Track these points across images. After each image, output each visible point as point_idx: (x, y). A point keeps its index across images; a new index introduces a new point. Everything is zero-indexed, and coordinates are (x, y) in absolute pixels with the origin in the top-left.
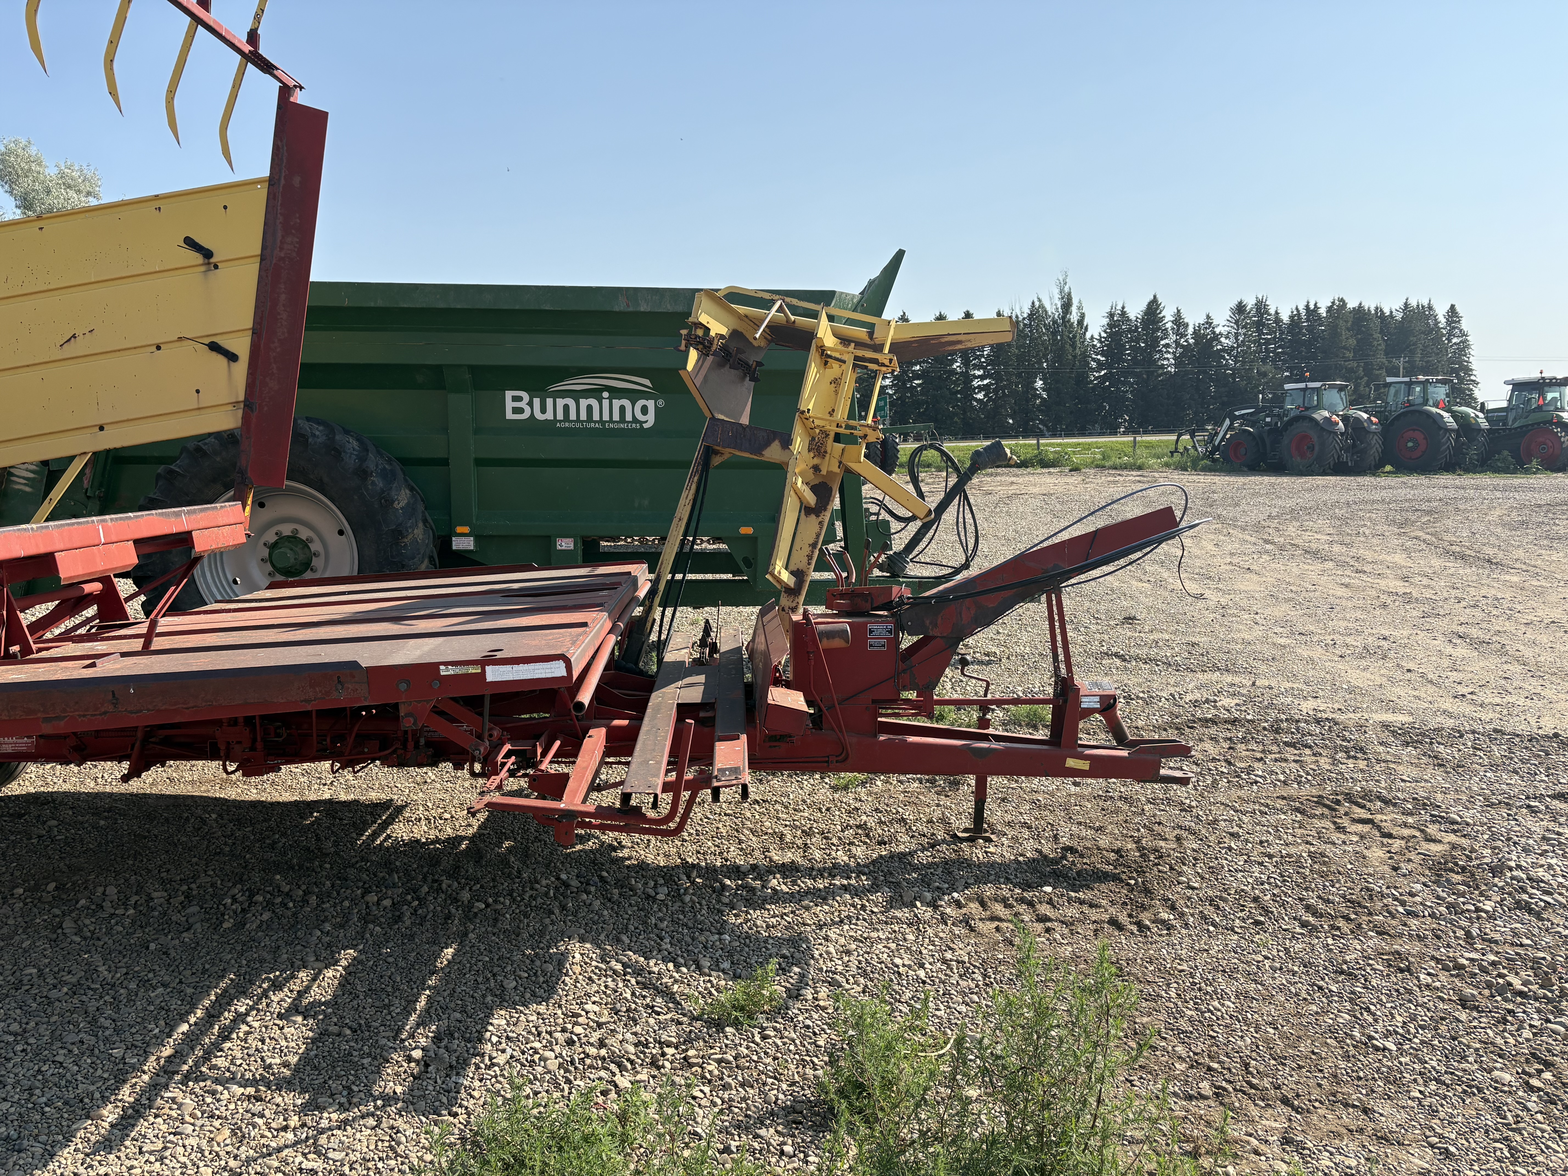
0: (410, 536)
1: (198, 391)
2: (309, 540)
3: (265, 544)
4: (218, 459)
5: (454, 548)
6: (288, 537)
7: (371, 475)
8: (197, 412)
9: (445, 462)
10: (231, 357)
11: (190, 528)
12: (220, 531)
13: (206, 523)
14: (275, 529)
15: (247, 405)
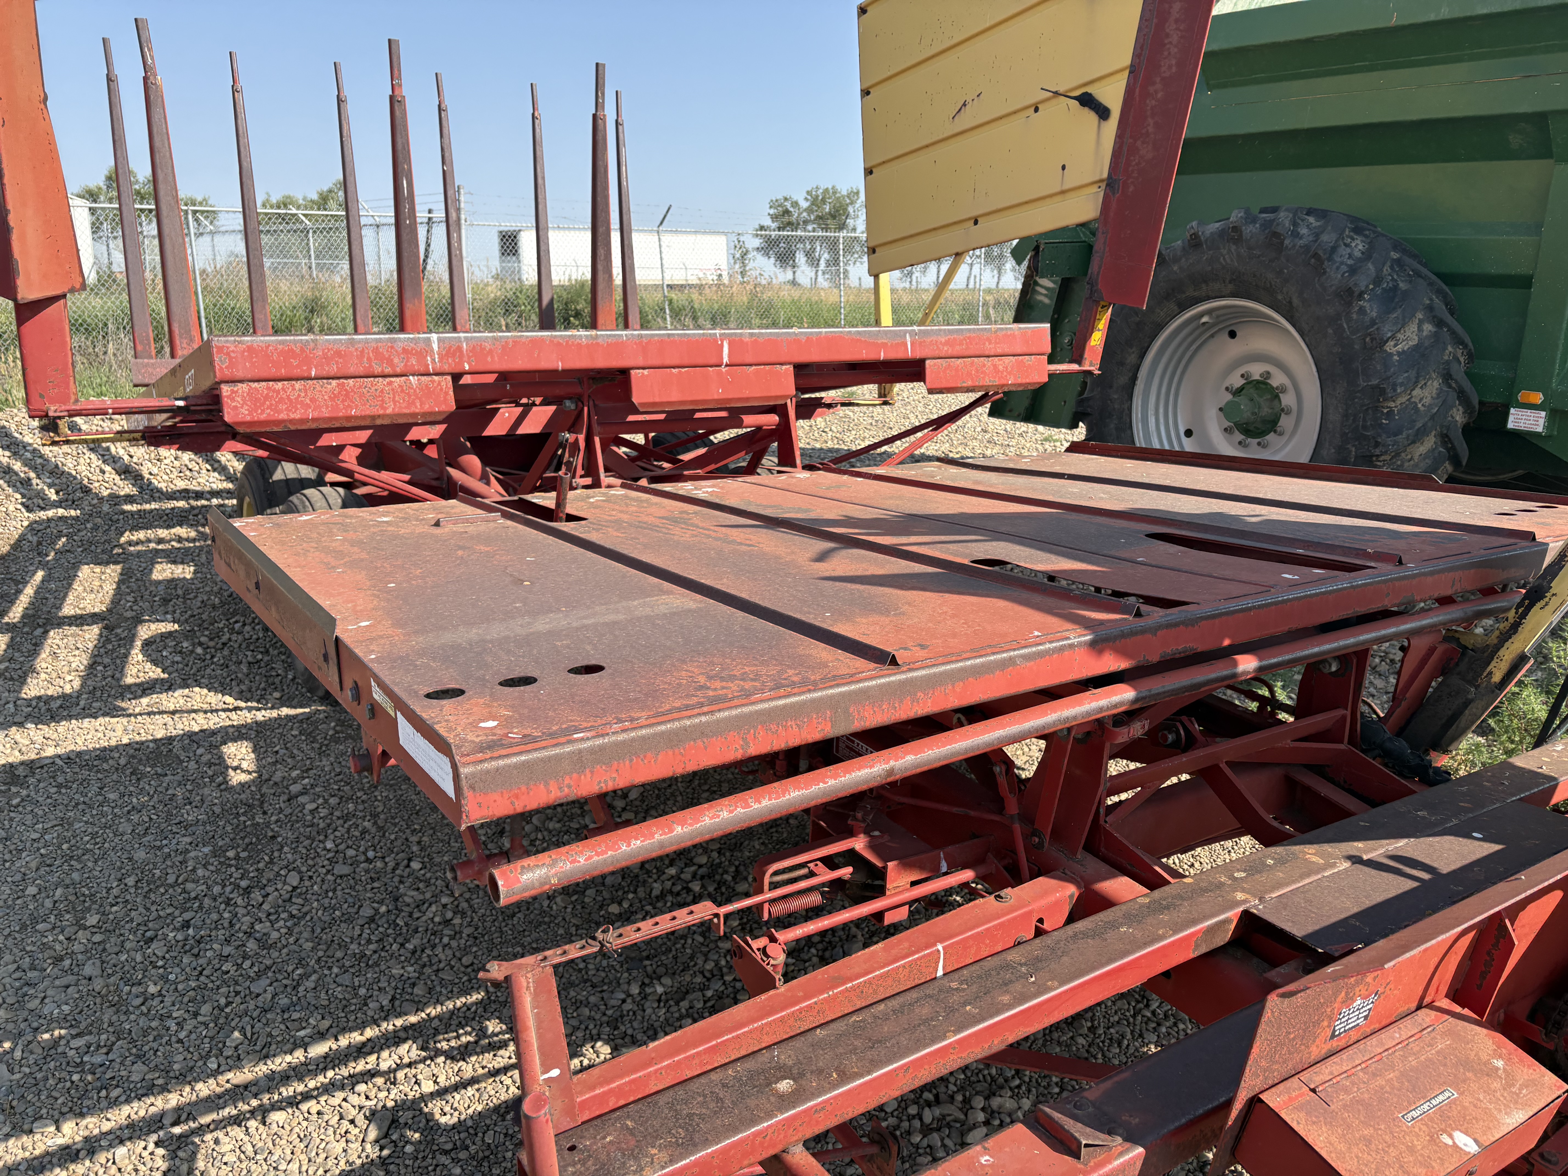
0: (1403, 399)
1: (1064, 168)
2: (1283, 389)
3: (1227, 389)
4: (1175, 268)
5: (1510, 425)
6: (1258, 382)
7: (1360, 296)
8: (1059, 198)
9: (1525, 282)
10: (1103, 113)
11: (918, 355)
12: (988, 362)
13: (958, 350)
14: (1243, 370)
15: (1110, 183)
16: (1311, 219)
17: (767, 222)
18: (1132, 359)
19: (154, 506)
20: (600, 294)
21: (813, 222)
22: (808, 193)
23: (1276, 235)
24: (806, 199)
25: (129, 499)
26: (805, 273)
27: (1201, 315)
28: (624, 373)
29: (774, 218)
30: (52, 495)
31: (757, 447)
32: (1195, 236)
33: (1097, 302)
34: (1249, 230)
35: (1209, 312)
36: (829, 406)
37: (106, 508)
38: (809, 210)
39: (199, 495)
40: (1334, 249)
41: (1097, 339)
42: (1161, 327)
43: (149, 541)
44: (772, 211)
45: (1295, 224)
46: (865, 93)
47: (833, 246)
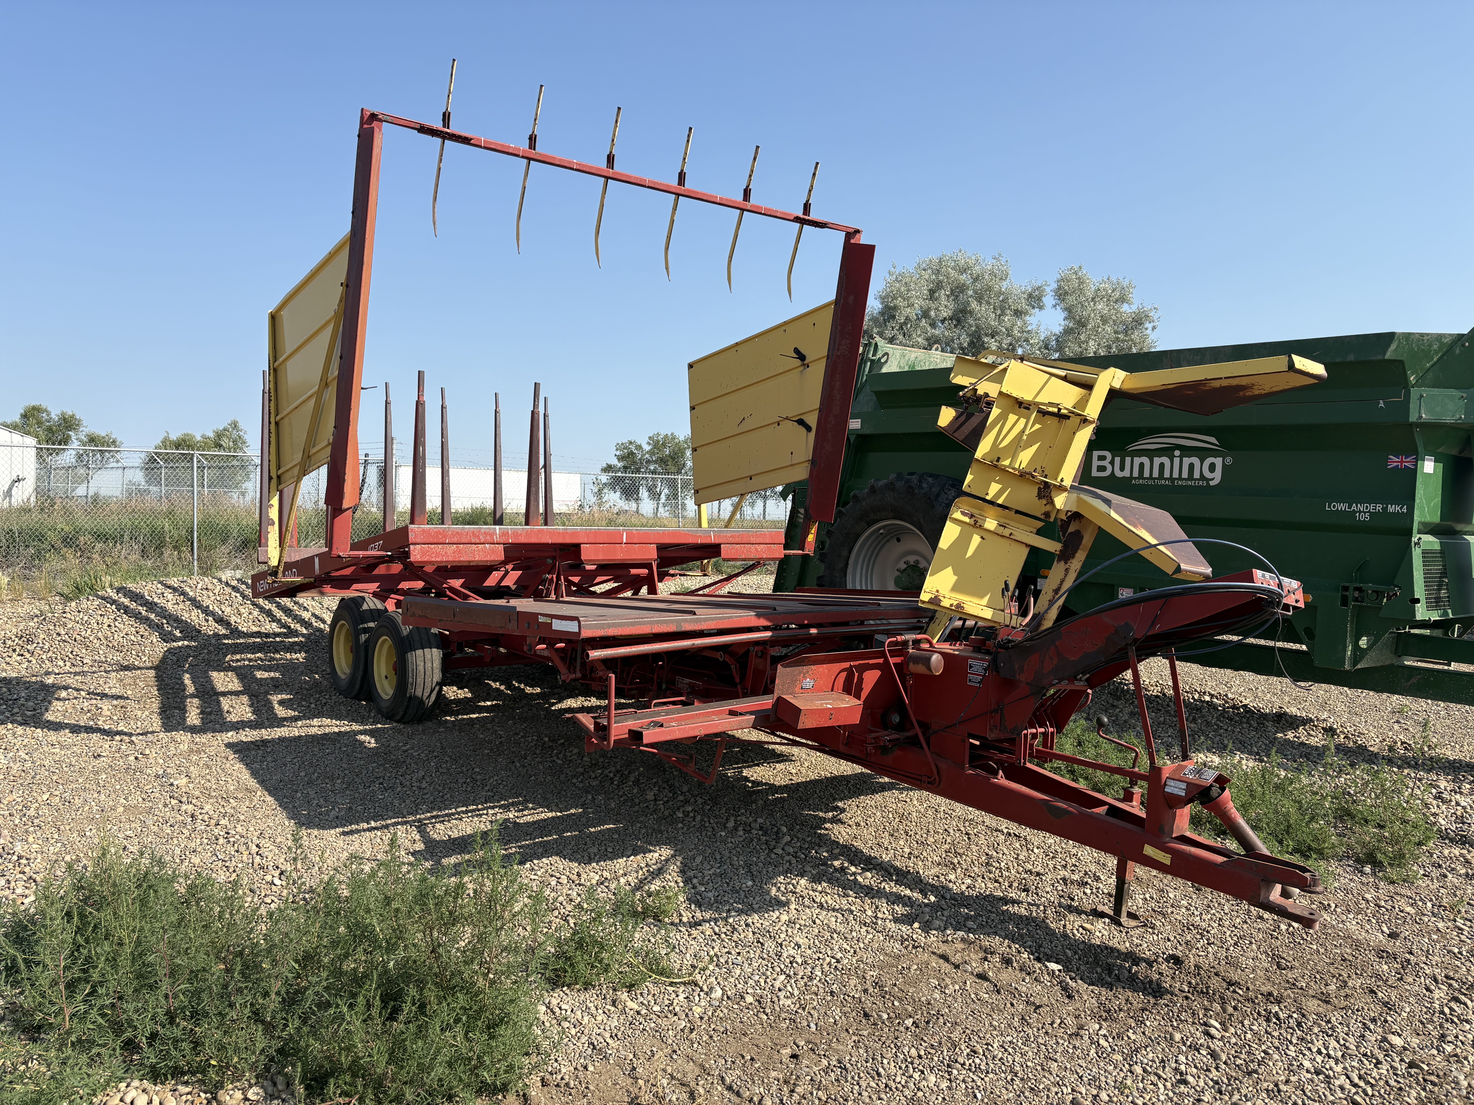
1: (792, 453)
3: (899, 569)
6: (913, 566)
8: (791, 468)
10: (809, 429)
11: (717, 542)
12: (753, 547)
13: (737, 540)
14: (905, 559)
15: (813, 462)
16: (930, 479)
17: (614, 462)
18: (845, 553)
19: (242, 641)
20: (531, 514)
21: (656, 462)
22: (650, 438)
23: (910, 487)
24: (649, 443)
25: (225, 637)
26: (647, 506)
27: (880, 529)
28: (577, 547)
29: (620, 458)
30: (178, 633)
31: (637, 586)
32: (872, 487)
33: (810, 520)
34: (899, 484)
35: (884, 527)
36: (673, 575)
37: (213, 641)
38: (651, 453)
39: (267, 635)
40: (938, 495)
41: (811, 538)
42: (858, 536)
43: (244, 660)
44: (618, 453)
45: (920, 482)
46: (692, 408)
47: (672, 485)
